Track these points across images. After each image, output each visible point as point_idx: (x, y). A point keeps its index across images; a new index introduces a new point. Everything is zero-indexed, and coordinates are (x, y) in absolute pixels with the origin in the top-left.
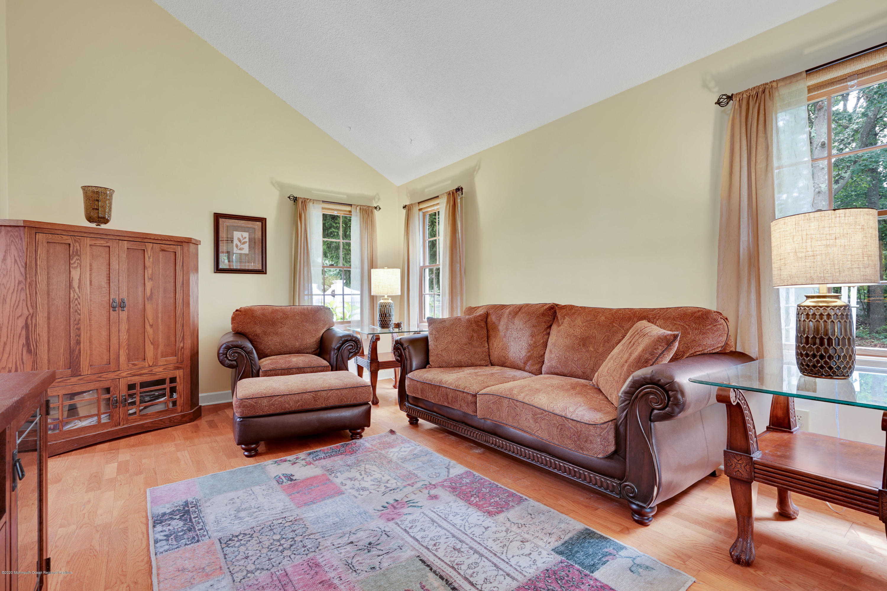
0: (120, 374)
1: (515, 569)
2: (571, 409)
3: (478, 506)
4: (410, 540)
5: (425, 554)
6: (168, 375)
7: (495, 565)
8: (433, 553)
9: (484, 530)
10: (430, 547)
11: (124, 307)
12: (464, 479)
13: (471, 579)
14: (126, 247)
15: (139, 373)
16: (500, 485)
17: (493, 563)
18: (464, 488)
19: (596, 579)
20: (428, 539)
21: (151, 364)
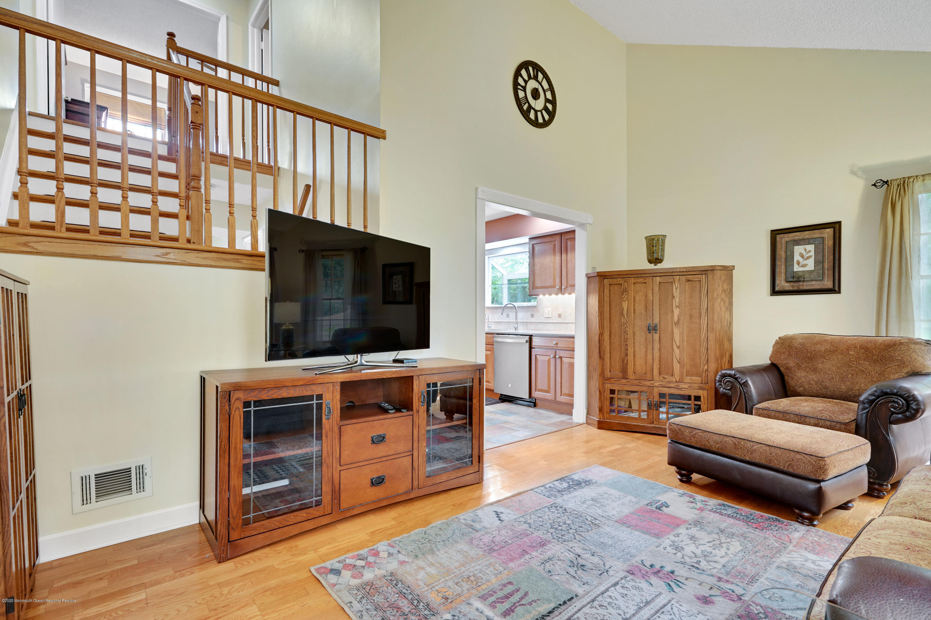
0: (654, 383)
5: (582, 599)
6: (693, 393)
8: (586, 604)
10: (596, 602)
11: (657, 330)
14: (658, 282)
15: (668, 385)
20: (609, 600)
21: (678, 381)
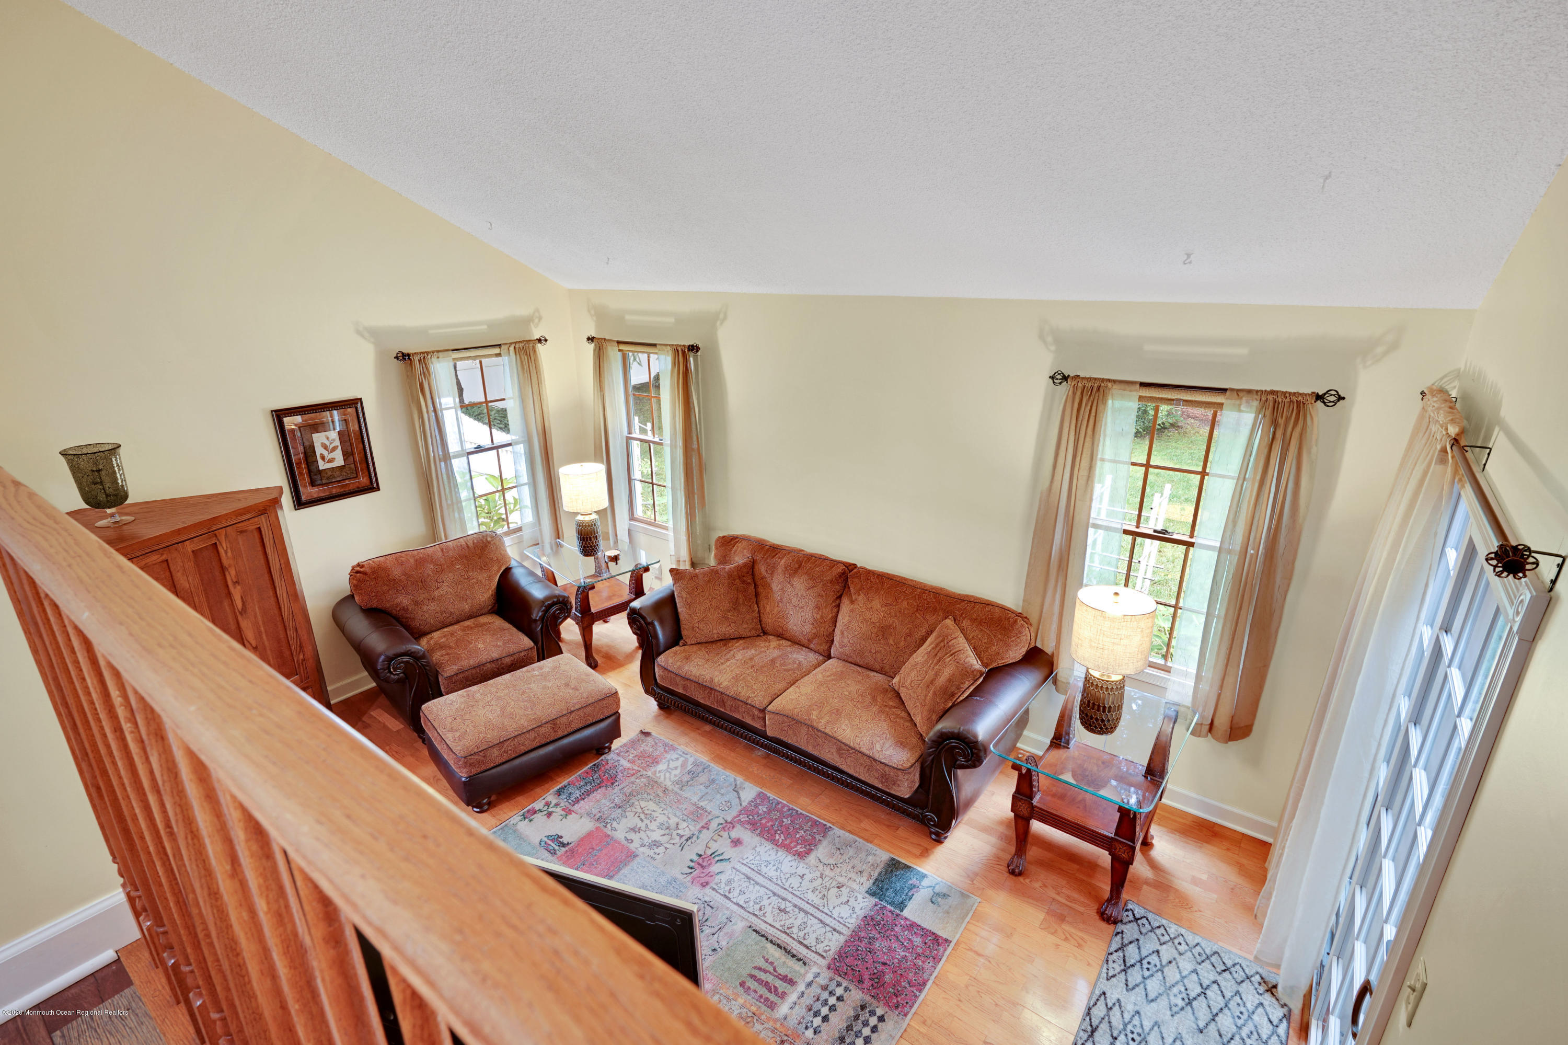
1: (839, 921)
2: (878, 747)
3: (787, 848)
4: (735, 908)
5: (755, 922)
7: (821, 921)
8: (762, 920)
9: (801, 880)
10: (757, 913)
12: (760, 807)
13: (805, 942)
16: (800, 811)
17: (819, 919)
18: (764, 821)
19: (906, 918)
20: (751, 903)
